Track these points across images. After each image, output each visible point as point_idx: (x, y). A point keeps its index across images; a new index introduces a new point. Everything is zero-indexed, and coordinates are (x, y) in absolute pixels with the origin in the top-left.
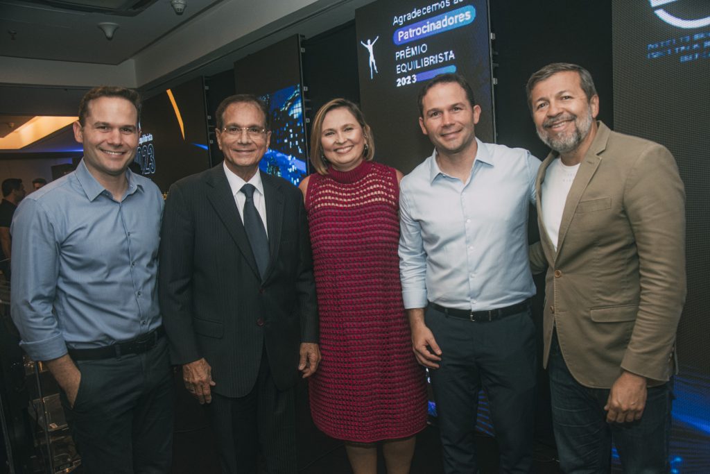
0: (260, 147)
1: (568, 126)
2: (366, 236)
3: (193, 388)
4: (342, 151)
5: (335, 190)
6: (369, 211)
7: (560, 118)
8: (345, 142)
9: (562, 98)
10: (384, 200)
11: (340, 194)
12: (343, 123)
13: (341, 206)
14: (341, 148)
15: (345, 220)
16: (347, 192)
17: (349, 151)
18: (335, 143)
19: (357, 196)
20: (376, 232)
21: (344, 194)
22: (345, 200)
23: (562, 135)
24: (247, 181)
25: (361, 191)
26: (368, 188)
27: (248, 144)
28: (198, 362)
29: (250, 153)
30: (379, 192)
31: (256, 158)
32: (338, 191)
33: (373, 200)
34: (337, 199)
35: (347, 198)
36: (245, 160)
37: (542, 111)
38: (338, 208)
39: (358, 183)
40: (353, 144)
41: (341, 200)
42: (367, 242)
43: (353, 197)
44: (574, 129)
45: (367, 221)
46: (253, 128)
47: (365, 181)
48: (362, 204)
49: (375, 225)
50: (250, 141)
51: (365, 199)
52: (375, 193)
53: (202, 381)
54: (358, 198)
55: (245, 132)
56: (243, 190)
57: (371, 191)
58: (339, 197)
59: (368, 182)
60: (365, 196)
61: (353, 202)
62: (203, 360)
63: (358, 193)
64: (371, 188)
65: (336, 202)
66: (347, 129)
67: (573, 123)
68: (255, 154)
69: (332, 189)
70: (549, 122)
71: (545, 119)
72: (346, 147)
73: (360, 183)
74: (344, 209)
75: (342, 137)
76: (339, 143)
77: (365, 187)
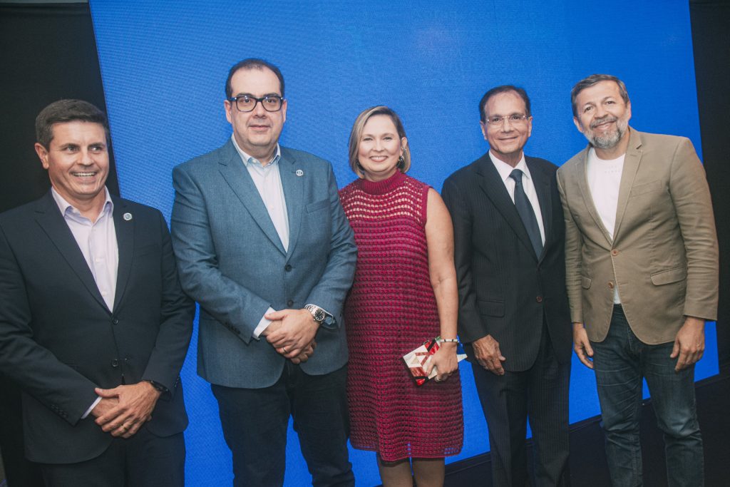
0: (522, 133)
1: (610, 126)
2: (390, 249)
3: (485, 364)
4: (376, 159)
5: (364, 201)
6: (394, 224)
7: (606, 119)
8: (382, 151)
9: (606, 103)
10: (409, 214)
11: (369, 205)
12: (382, 131)
13: (368, 217)
15: (370, 232)
16: (375, 204)
17: (384, 160)
18: (372, 150)
19: (384, 208)
20: (400, 245)
21: (373, 206)
22: (372, 212)
23: (607, 133)
24: (514, 167)
25: (389, 204)
26: (396, 201)
27: (510, 132)
28: (485, 339)
29: (513, 140)
30: (406, 206)
31: (520, 144)
32: (367, 202)
33: (399, 213)
34: (365, 210)
35: (375, 209)
36: (509, 147)
37: (589, 114)
38: (364, 219)
39: (387, 194)
40: (389, 154)
41: (369, 211)
42: (390, 256)
43: (380, 208)
44: (615, 129)
45: (391, 233)
46: (515, 116)
47: (394, 194)
48: (388, 216)
49: (399, 239)
50: (512, 129)
51: (391, 212)
52: (402, 206)
53: (491, 357)
54: (385, 211)
55: (506, 121)
56: (511, 176)
57: (399, 204)
58: (367, 208)
59: (397, 195)
60: (392, 209)
61: (380, 214)
62: (489, 336)
63: (385, 205)
64: (399, 201)
65: (363, 213)
66: (387, 137)
67: (614, 124)
68: (518, 140)
69: (361, 200)
70: (595, 123)
71: (592, 120)
72: (381, 156)
73: (389, 196)
74: (370, 220)
75: (379, 145)
76: (376, 151)
77: (393, 200)
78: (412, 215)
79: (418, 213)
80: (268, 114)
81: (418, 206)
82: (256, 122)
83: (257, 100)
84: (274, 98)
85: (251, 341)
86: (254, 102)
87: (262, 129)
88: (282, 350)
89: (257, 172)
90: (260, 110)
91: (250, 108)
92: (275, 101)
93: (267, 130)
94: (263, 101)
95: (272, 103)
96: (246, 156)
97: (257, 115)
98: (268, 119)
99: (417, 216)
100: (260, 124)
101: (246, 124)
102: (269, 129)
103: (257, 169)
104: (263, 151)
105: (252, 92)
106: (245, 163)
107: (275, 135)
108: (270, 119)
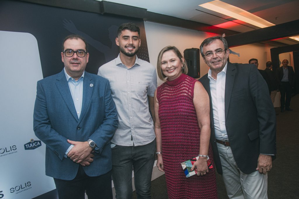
2: (176, 112)
4: (170, 71)
8: (171, 67)
12: (170, 58)
14: (170, 70)
16: (172, 90)
17: (174, 71)
18: (167, 67)
25: (178, 90)
30: (185, 91)
32: (169, 90)
33: (181, 94)
35: (172, 93)
38: (167, 98)
40: (175, 68)
42: (176, 115)
43: (174, 93)
45: (177, 104)
48: (177, 96)
49: (180, 107)
51: (178, 94)
52: (183, 91)
54: (176, 93)
58: (169, 93)
59: (181, 86)
60: (179, 92)
61: (173, 95)
63: (176, 91)
64: (182, 88)
65: (167, 95)
66: (172, 61)
69: (167, 89)
72: (172, 70)
73: (178, 86)
74: (169, 98)
75: (170, 65)
76: (168, 68)
77: (179, 88)
78: (187, 95)
79: (190, 94)
80: (79, 58)
81: (190, 90)
82: (73, 61)
83: (74, 52)
84: (82, 52)
85: (63, 159)
86: (73, 52)
87: (76, 64)
88: (74, 160)
89: (73, 83)
90: (75, 56)
91: (71, 55)
92: (82, 53)
93: (79, 65)
94: (77, 53)
95: (81, 54)
96: (68, 77)
97: (74, 58)
98: (79, 60)
99: (189, 95)
100: (75, 62)
101: (70, 62)
102: (80, 65)
103: (74, 83)
104: (77, 75)
105: (73, 49)
106: (68, 80)
107: (82, 67)
108: (80, 60)
